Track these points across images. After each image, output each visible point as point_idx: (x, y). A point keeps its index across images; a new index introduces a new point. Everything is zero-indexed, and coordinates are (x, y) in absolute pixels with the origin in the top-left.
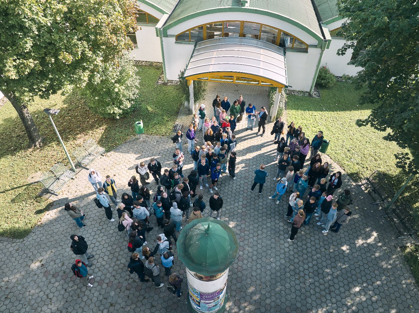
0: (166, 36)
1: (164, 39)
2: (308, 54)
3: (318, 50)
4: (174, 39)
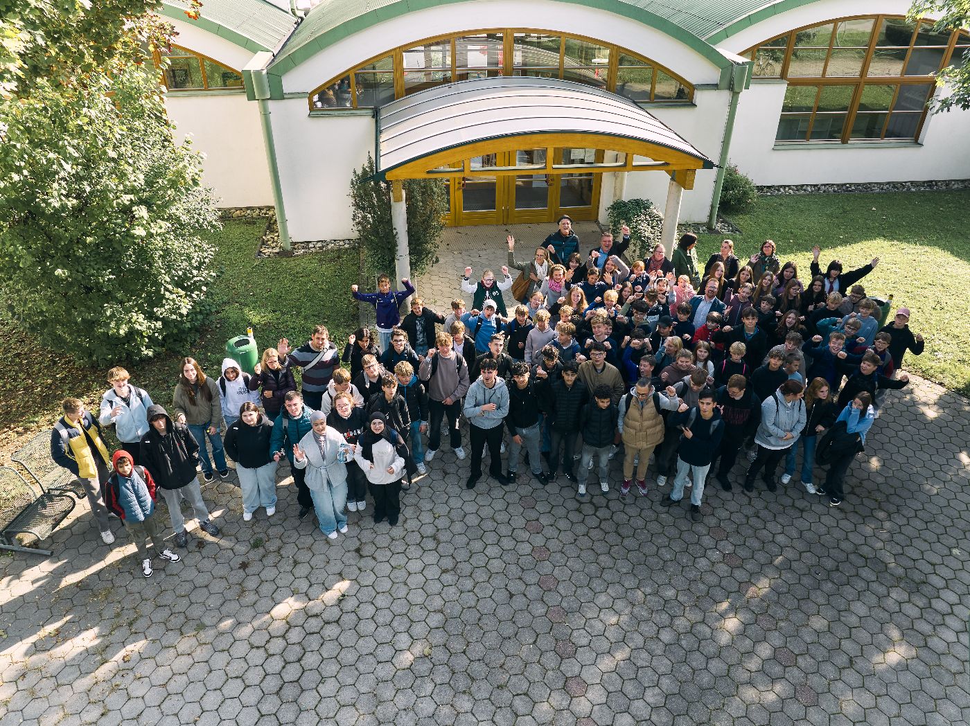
0: (279, 95)
1: (272, 105)
2: (696, 108)
3: (724, 96)
4: (302, 106)
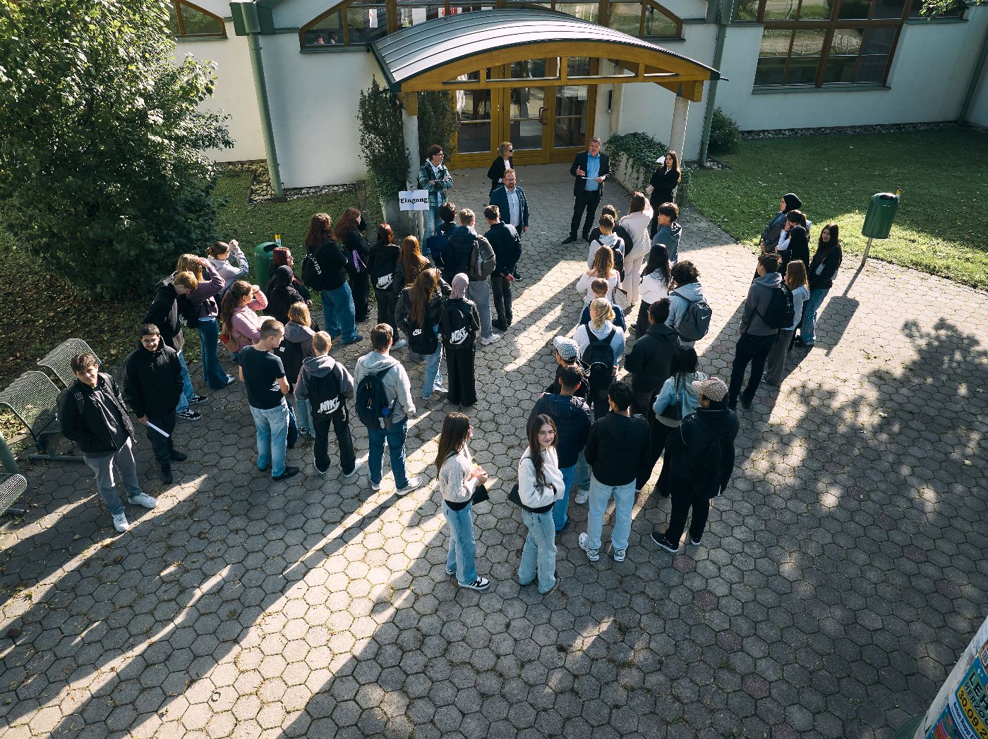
0: (269, 30)
1: (262, 40)
2: (686, 43)
3: (710, 31)
4: (293, 41)
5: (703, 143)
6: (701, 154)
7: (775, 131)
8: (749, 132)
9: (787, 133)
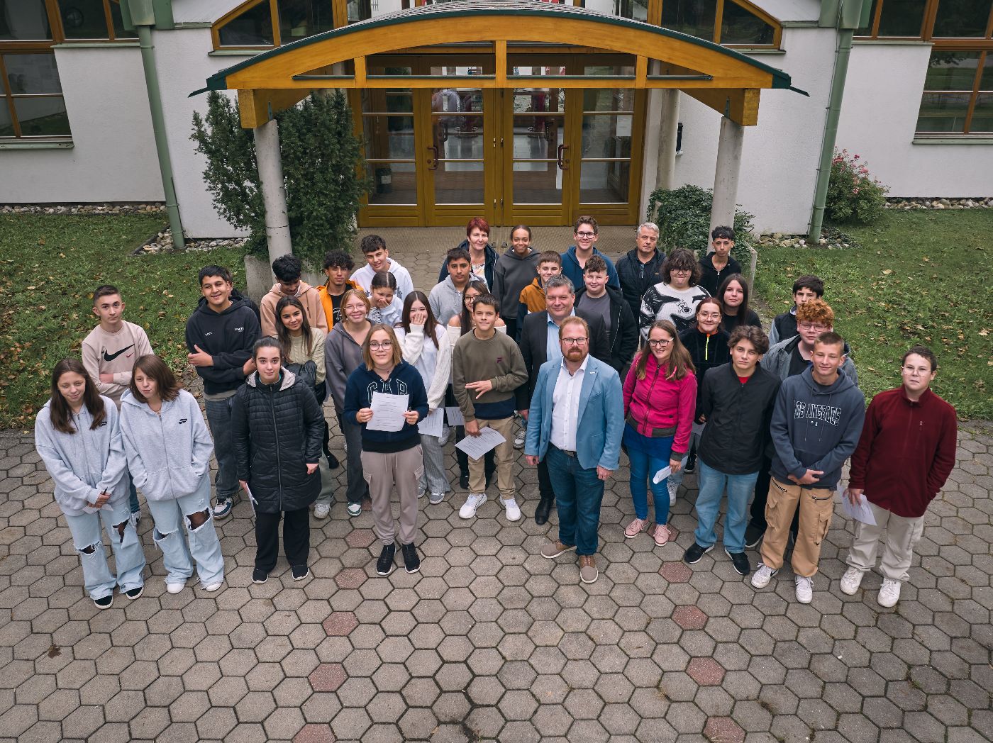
0: (167, 22)
1: (156, 37)
2: (785, 56)
3: (829, 38)
4: (203, 40)
5: (815, 208)
6: (813, 224)
7: (951, 199)
8: (909, 200)
9: (970, 203)
